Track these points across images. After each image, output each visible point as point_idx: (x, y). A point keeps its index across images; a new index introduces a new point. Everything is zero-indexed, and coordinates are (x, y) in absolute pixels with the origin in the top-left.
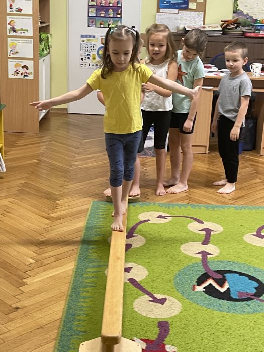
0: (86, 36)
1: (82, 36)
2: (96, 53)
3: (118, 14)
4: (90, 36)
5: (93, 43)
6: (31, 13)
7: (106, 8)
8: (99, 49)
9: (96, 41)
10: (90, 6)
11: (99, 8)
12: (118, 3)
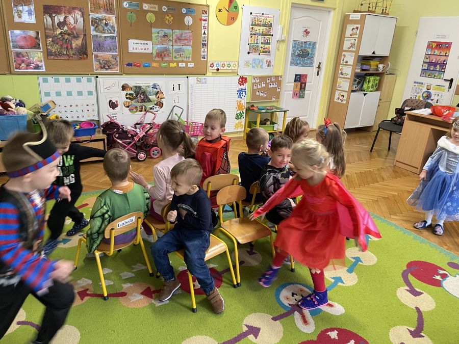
0: (417, 83)
1: (415, 82)
2: (421, 95)
3: (443, 69)
4: (420, 83)
5: (421, 88)
6: (352, 64)
7: (435, 64)
8: (424, 93)
9: (423, 87)
10: (425, 62)
11: (430, 64)
12: (444, 61)
